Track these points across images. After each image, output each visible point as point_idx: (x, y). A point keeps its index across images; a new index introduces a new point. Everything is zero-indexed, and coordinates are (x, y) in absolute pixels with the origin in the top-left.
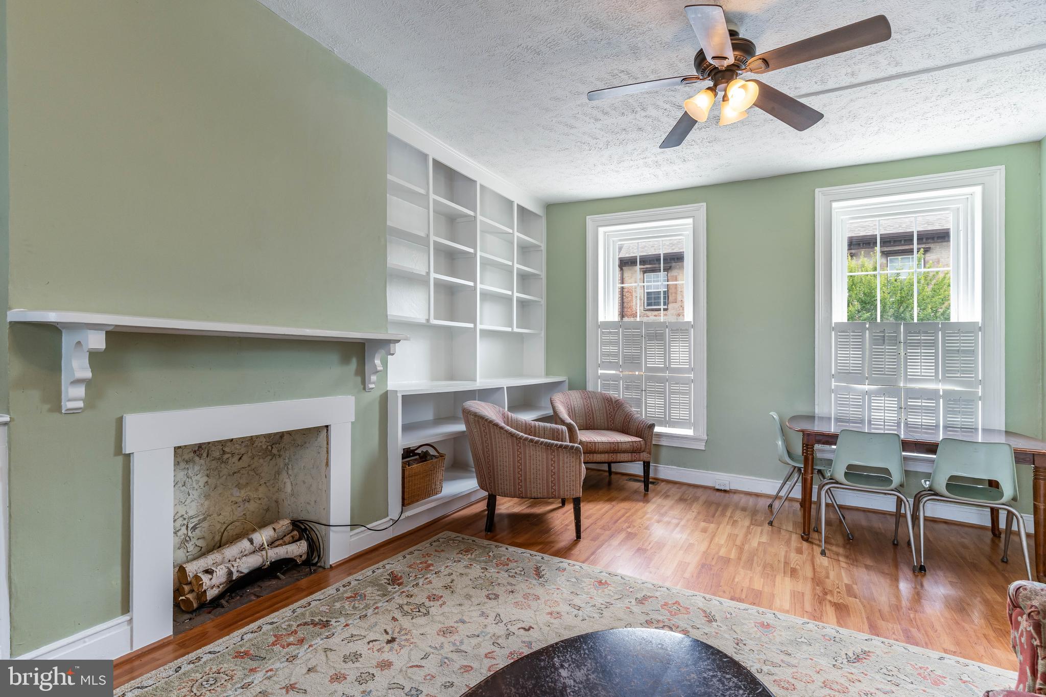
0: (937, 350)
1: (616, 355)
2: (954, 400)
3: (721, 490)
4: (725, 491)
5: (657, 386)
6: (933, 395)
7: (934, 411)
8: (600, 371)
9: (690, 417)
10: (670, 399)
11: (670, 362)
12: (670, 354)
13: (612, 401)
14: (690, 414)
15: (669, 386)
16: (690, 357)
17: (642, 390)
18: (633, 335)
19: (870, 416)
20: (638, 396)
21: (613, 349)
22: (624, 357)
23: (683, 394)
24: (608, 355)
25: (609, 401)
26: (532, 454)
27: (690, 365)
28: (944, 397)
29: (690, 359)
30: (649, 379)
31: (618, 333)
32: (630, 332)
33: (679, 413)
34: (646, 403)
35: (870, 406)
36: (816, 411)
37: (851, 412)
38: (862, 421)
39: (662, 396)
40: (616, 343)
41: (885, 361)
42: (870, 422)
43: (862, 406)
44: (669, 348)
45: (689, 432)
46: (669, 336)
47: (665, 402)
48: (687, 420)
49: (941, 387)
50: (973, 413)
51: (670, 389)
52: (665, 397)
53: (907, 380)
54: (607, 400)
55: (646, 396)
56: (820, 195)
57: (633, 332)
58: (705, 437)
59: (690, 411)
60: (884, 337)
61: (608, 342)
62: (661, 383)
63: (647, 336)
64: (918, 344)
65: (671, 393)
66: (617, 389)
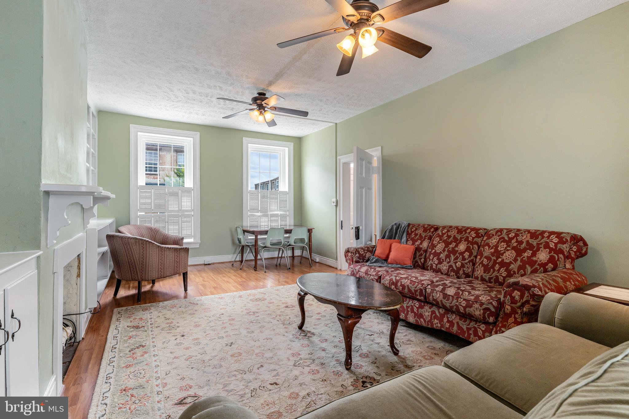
0: (278, 200)
1: (150, 204)
2: (282, 217)
3: (207, 264)
4: (209, 264)
5: (175, 219)
6: (276, 215)
7: (277, 221)
8: (139, 213)
9: (192, 233)
10: (181, 226)
11: (181, 207)
12: (181, 203)
13: (152, 229)
14: (192, 232)
15: (181, 219)
16: (192, 204)
17: (166, 222)
18: (161, 193)
19: (260, 224)
20: (164, 225)
21: (148, 201)
22: (155, 205)
23: (189, 222)
24: (145, 204)
25: (150, 229)
26: (168, 254)
27: (192, 208)
28: (280, 216)
29: (192, 205)
30: (169, 216)
31: (151, 192)
32: (159, 192)
33: (187, 232)
34: (168, 229)
35: (260, 221)
36: (244, 225)
37: (255, 224)
38: (258, 226)
39: (177, 224)
40: (150, 198)
41: (264, 204)
42: (260, 226)
43: (258, 221)
44: (181, 200)
45: (192, 240)
46: (181, 194)
47: (179, 227)
48: (190, 234)
49: (279, 213)
50: (286, 221)
51: (181, 220)
52: (179, 225)
53: (271, 211)
54: (149, 228)
55: (168, 225)
56: (245, 140)
57: (161, 192)
58: (200, 241)
59: (192, 230)
60: (264, 196)
61: (145, 197)
62: (176, 218)
63: (169, 194)
64: (273, 198)
65: (182, 222)
66: (150, 223)
